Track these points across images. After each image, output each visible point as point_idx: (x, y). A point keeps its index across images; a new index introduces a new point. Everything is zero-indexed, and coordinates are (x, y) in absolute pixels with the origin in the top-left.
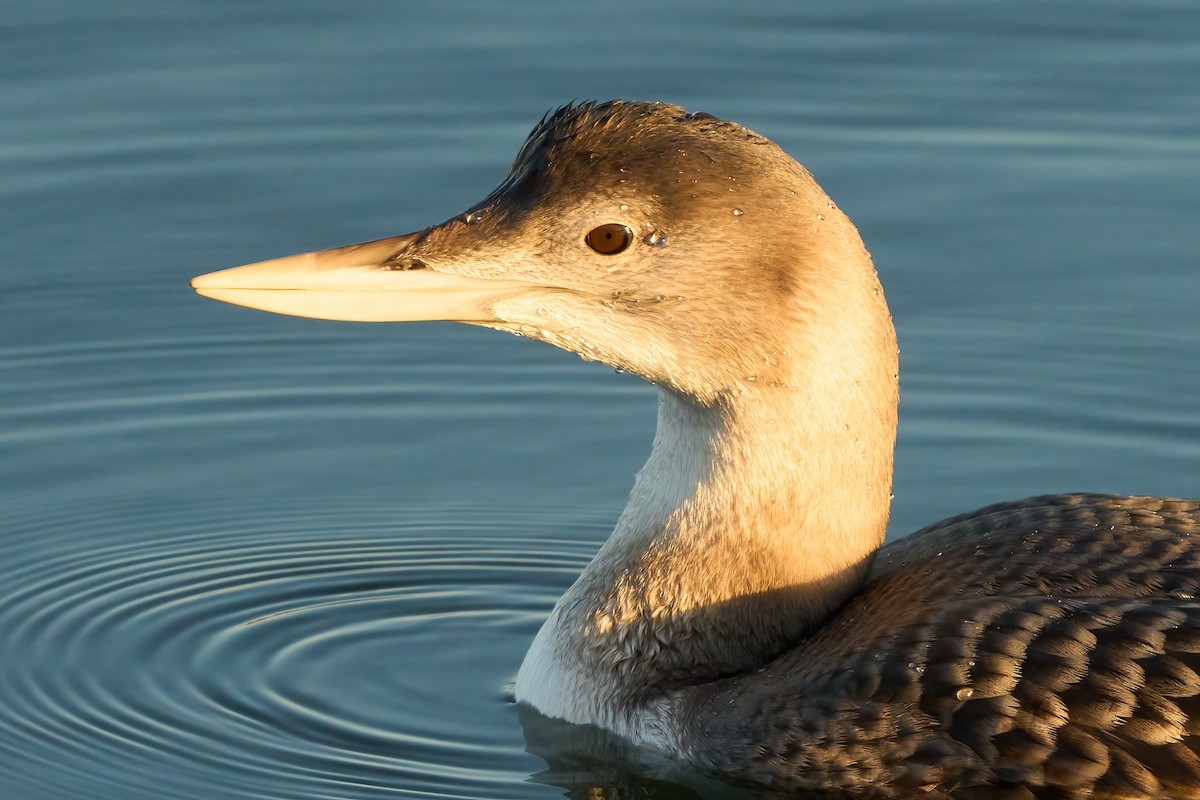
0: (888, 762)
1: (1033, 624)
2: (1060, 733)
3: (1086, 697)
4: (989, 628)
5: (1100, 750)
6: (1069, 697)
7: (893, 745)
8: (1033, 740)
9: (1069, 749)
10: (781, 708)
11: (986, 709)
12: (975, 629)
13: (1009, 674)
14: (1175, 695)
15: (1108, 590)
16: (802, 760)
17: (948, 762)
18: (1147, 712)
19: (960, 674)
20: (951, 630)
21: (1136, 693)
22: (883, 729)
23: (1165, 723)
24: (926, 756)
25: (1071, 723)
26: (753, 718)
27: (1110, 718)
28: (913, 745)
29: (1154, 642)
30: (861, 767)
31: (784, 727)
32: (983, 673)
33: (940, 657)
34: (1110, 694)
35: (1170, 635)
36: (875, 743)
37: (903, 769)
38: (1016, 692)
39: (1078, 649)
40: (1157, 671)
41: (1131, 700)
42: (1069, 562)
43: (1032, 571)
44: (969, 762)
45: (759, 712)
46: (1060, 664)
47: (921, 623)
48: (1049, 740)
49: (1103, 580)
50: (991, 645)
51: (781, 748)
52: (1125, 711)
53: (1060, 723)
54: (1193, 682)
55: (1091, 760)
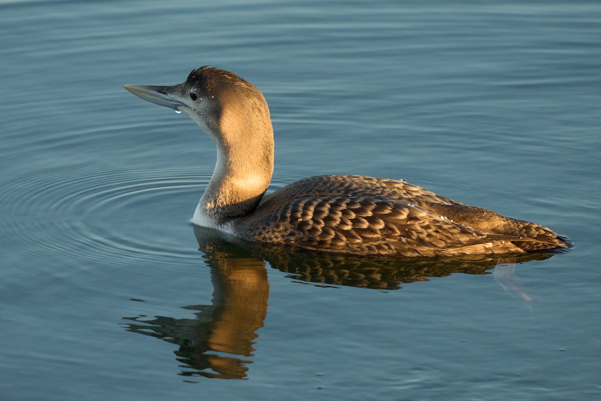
0: (283, 236)
1: (315, 203)
2: (323, 228)
3: (328, 219)
4: (305, 204)
5: (332, 232)
6: (324, 219)
7: (284, 232)
8: (317, 230)
9: (325, 232)
10: (257, 224)
11: (305, 223)
12: (302, 205)
13: (310, 214)
14: (349, 218)
16: (262, 236)
17: (297, 236)
18: (343, 223)
20: (296, 205)
21: (340, 218)
22: (281, 228)
23: (347, 225)
25: (325, 226)
27: (334, 224)
28: (289, 232)
30: (276, 237)
31: (258, 228)
32: (304, 215)
33: (295, 211)
34: (334, 218)
35: (348, 204)
36: (279, 232)
37: (286, 238)
38: (312, 219)
39: (326, 209)
40: (345, 212)
41: (339, 220)
44: (302, 236)
46: (323, 212)
47: (289, 204)
48: (321, 230)
49: (331, 192)
50: (306, 208)
51: (257, 233)
52: (338, 222)
53: (323, 226)
54: (353, 216)
55: (330, 234)
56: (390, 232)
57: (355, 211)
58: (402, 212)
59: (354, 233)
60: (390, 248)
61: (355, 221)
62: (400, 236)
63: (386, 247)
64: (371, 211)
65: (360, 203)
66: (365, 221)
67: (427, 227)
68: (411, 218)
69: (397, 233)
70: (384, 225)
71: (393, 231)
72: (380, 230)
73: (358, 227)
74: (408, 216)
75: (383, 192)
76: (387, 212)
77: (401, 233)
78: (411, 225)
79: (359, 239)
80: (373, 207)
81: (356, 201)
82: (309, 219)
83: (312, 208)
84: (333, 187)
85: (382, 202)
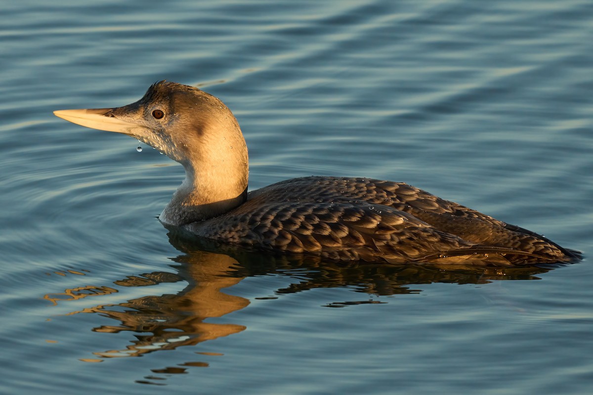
0: (240, 237)
1: (281, 208)
2: (280, 231)
3: (288, 223)
5: (290, 236)
6: (284, 223)
8: (273, 233)
9: (282, 236)
11: (263, 226)
13: (272, 218)
14: (312, 223)
15: (305, 201)
18: (303, 227)
19: (258, 219)
21: (301, 222)
23: (308, 229)
25: (283, 229)
27: (295, 228)
29: (310, 211)
32: (264, 218)
34: (295, 222)
35: (315, 210)
37: (243, 239)
38: (271, 222)
39: (289, 215)
40: (309, 218)
41: (299, 224)
46: (285, 216)
47: (255, 209)
48: (277, 234)
49: (304, 198)
52: (297, 227)
53: (281, 229)
55: (286, 238)
56: (354, 241)
57: (320, 217)
58: (373, 220)
59: (312, 239)
61: (318, 227)
62: (365, 245)
64: (338, 218)
65: (328, 209)
66: (328, 227)
68: (380, 227)
69: (361, 242)
70: (347, 233)
71: (358, 240)
72: (342, 238)
73: (318, 233)
74: (378, 225)
75: (364, 197)
76: (354, 219)
77: (366, 242)
78: (381, 235)
79: (317, 246)
80: (340, 214)
81: (326, 207)
82: (268, 223)
83: (275, 214)
84: (308, 193)
85: (354, 208)
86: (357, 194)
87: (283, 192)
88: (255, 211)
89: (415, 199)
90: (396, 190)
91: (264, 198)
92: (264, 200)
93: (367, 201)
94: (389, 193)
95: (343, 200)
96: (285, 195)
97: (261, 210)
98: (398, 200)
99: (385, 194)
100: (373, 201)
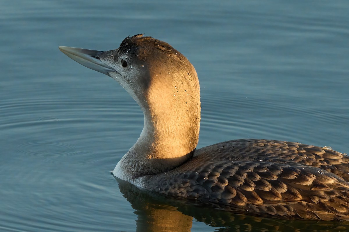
0: (188, 192)
1: (225, 166)
2: (226, 187)
3: (233, 180)
4: (216, 167)
5: (235, 192)
6: (229, 179)
7: (189, 188)
8: (220, 188)
9: (228, 191)
10: (166, 180)
12: (212, 167)
13: (218, 175)
14: (254, 180)
15: (244, 160)
16: (169, 191)
17: (200, 193)
18: (247, 184)
19: (206, 175)
21: (245, 179)
22: (188, 184)
23: (250, 186)
24: (196, 191)
25: (229, 185)
26: (159, 182)
27: (238, 184)
28: (194, 188)
30: (182, 193)
32: (212, 175)
33: (205, 171)
34: (239, 179)
35: (255, 168)
36: (185, 188)
37: (191, 194)
39: (233, 172)
40: (251, 175)
41: (243, 181)
42: (237, 154)
43: (228, 156)
44: (205, 192)
45: (160, 180)
46: (229, 173)
48: (223, 189)
49: (244, 158)
50: (215, 170)
51: (164, 189)
52: (241, 183)
53: (227, 185)
54: (258, 178)
55: (232, 193)
56: (292, 196)
57: (261, 174)
58: (308, 178)
59: (255, 194)
60: (289, 210)
61: (259, 184)
62: (302, 200)
63: (285, 209)
64: (277, 176)
65: (268, 167)
66: (268, 183)
67: (331, 193)
68: (315, 184)
69: (299, 198)
70: (286, 189)
72: (282, 194)
73: (260, 189)
74: (313, 183)
75: (297, 158)
76: (293, 177)
77: (303, 197)
78: (315, 191)
79: (259, 201)
80: (279, 172)
81: (265, 166)
82: (215, 179)
83: (221, 170)
84: (247, 153)
85: (291, 167)
86: (290, 156)
87: (225, 152)
88: (202, 168)
89: (340, 163)
90: (323, 154)
91: (209, 156)
92: (208, 158)
93: (300, 162)
94: (318, 157)
95: (280, 161)
96: (227, 154)
97: (208, 167)
98: (326, 163)
99: (314, 157)
100: (305, 163)
